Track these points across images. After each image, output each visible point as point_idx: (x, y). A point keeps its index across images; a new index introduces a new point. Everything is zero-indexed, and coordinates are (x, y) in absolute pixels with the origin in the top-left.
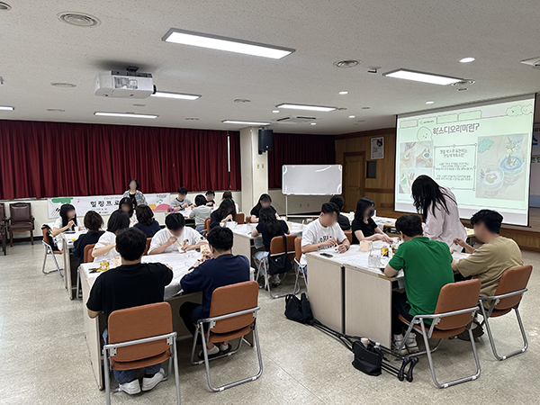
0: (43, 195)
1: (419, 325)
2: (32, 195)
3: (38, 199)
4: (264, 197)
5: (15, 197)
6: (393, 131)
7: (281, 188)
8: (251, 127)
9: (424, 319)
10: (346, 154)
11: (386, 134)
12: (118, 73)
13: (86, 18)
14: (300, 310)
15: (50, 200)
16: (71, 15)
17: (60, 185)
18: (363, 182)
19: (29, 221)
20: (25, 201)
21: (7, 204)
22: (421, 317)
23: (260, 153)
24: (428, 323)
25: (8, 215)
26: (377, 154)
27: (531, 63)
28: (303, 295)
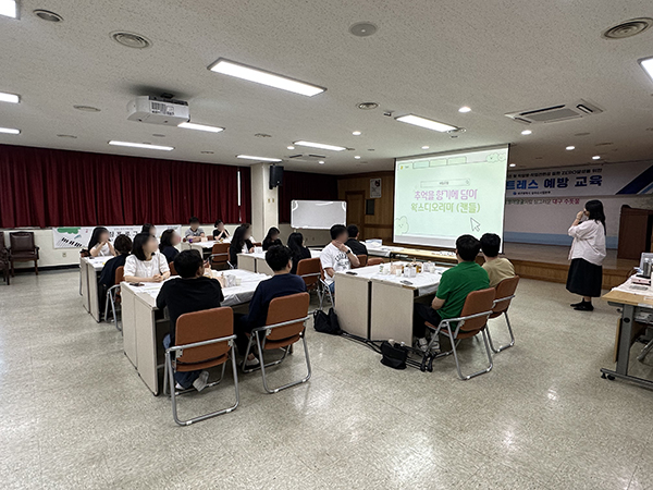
0: (47, 224)
1: (446, 328)
2: (36, 224)
3: (42, 228)
4: (273, 231)
5: (16, 226)
6: (392, 173)
7: (289, 222)
8: (262, 163)
9: (450, 323)
10: (347, 193)
11: (384, 176)
12: (155, 99)
13: (139, 38)
14: (329, 323)
15: (55, 229)
16: (123, 35)
17: (66, 214)
18: (363, 218)
19: (32, 251)
20: (28, 230)
21: (7, 233)
22: (448, 321)
23: (271, 188)
24: (454, 325)
25: (8, 244)
26: (375, 193)
27: (512, 116)
28: (331, 310)
